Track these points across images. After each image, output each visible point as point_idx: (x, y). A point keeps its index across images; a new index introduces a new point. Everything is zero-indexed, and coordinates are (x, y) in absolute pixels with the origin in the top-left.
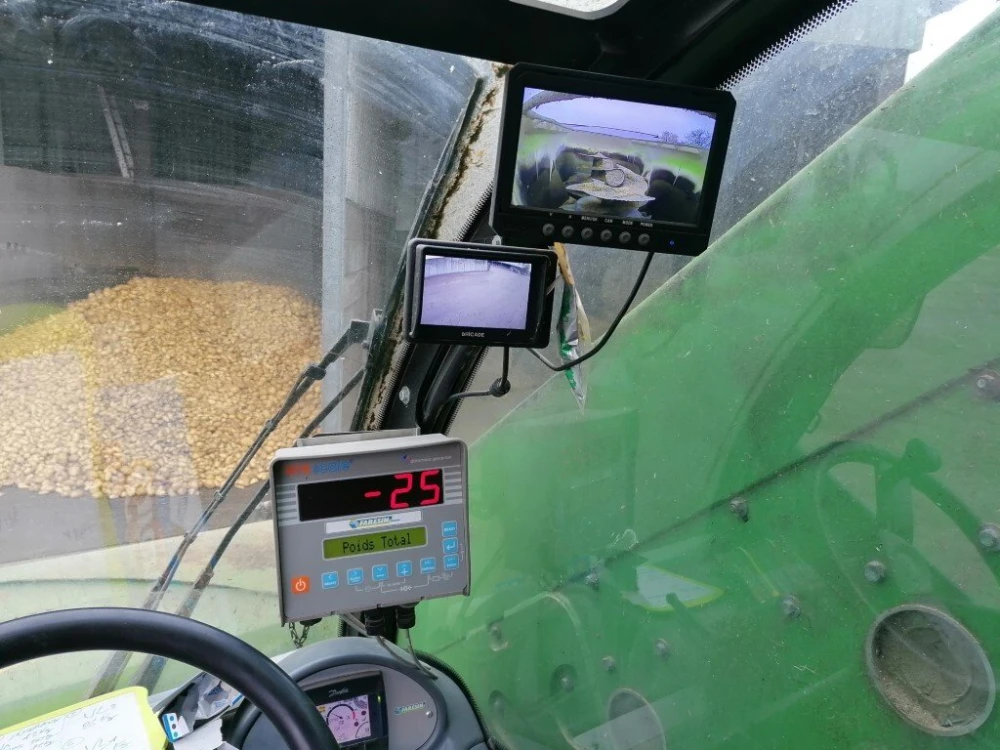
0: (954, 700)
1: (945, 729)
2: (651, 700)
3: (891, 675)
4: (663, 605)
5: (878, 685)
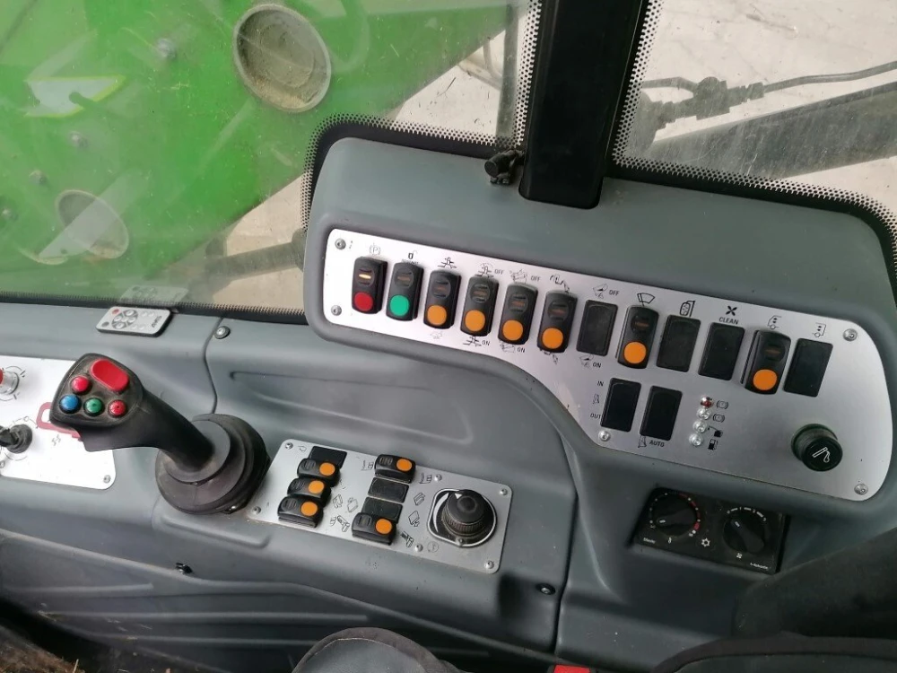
0: (307, 78)
1: (308, 104)
2: (98, 194)
3: (261, 78)
4: (71, 108)
5: (255, 90)
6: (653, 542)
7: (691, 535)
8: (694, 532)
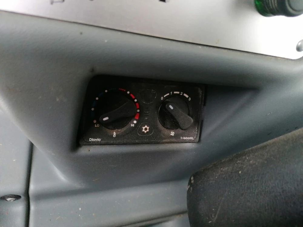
6: (99, 140)
7: (133, 125)
8: (135, 122)
